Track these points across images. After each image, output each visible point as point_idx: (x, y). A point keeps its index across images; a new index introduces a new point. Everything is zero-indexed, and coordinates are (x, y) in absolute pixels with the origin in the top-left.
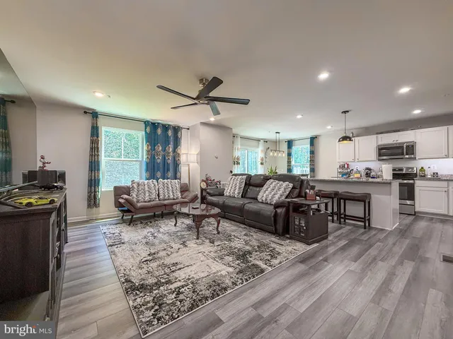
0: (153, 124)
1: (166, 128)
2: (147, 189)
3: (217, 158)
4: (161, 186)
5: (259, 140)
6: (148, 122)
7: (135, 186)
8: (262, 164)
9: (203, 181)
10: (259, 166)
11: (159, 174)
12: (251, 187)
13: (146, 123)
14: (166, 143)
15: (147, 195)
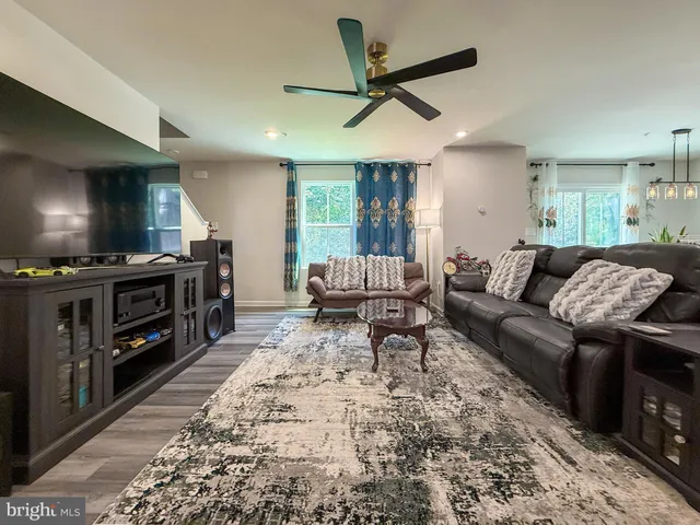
0: (368, 165)
1: (387, 168)
2: (346, 269)
3: (483, 213)
4: (370, 265)
5: (622, 164)
6: (359, 163)
7: (332, 264)
8: (630, 222)
9: (449, 259)
10: (624, 227)
11: (376, 247)
12: (548, 278)
13: (358, 165)
14: (390, 194)
15: (346, 278)
